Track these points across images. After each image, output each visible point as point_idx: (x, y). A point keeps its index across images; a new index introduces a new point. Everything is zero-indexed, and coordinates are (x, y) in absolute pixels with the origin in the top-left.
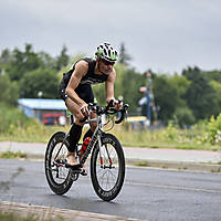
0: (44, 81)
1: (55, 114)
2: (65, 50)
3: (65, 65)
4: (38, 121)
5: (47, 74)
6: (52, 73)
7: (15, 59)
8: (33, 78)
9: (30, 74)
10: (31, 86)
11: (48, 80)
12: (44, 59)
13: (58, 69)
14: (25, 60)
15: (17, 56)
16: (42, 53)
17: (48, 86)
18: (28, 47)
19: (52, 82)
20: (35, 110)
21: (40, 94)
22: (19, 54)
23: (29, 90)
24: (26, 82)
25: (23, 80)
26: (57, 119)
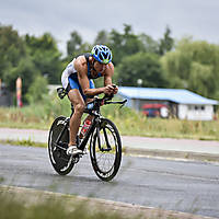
0: (145, 67)
1: (156, 105)
2: (168, 31)
3: (169, 49)
4: (137, 112)
5: (149, 58)
6: (153, 57)
7: (112, 42)
8: (132, 63)
9: (128, 59)
10: (130, 73)
11: (149, 66)
12: (145, 42)
13: (161, 53)
14: (123, 43)
15: (114, 39)
16: (143, 35)
17: (149, 74)
18: (128, 29)
19: (153, 69)
20: (134, 99)
21: (140, 81)
22: (116, 37)
23: (127, 76)
24: (125, 68)
25: (121, 66)
26: (159, 110)
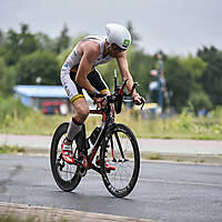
0: (42, 66)
1: (56, 103)
2: (66, 30)
3: (66, 47)
4: (36, 109)
5: (45, 57)
6: (51, 56)
7: (9, 42)
8: (30, 62)
9: (26, 58)
10: (28, 72)
11: (47, 64)
12: (42, 41)
13: (58, 51)
14: (21, 42)
15: (11, 38)
16: (40, 34)
17: (47, 71)
18: (25, 28)
19: (51, 67)
20: (34, 98)
21: (39, 80)
22: (13, 36)
23: (26, 75)
24: (23, 67)
25: (18, 65)
26: (58, 107)
